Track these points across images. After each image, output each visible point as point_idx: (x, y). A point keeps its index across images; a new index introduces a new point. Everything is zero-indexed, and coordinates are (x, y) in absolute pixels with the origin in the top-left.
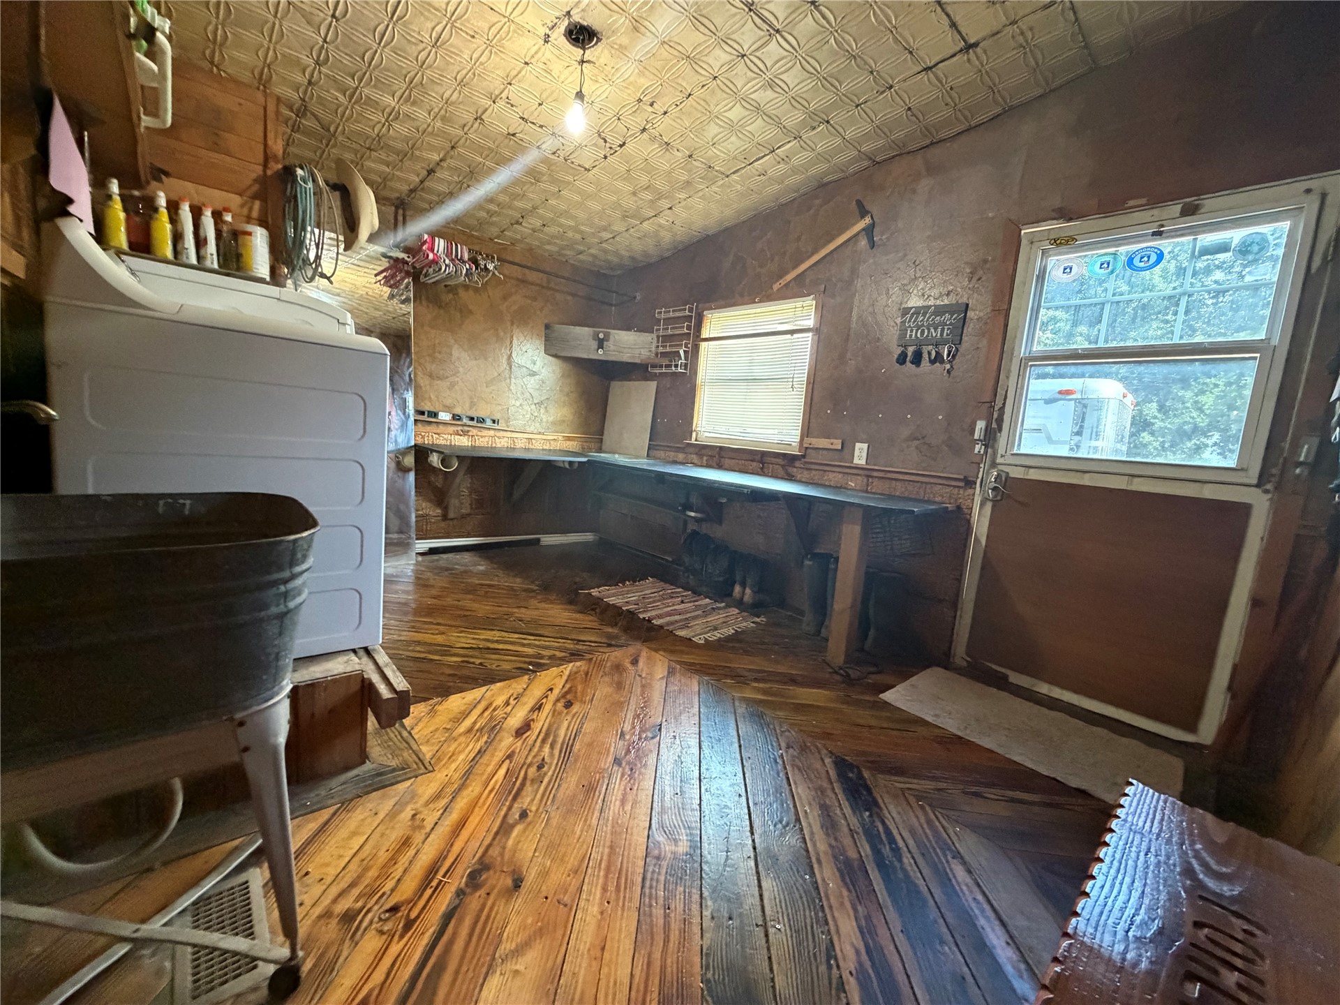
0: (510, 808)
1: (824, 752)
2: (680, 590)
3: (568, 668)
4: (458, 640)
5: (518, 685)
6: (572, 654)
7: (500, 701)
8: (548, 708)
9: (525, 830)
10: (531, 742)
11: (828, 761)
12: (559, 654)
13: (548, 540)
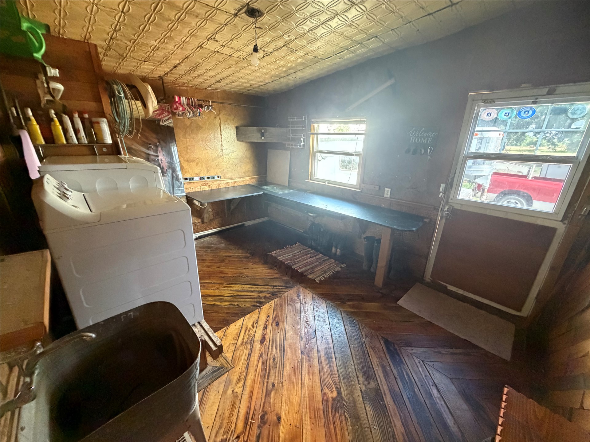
0: (267, 382)
1: (380, 337)
2: (310, 249)
3: (273, 303)
4: (225, 292)
5: (254, 315)
6: (273, 295)
7: (250, 326)
8: (269, 326)
9: (276, 393)
10: (267, 347)
11: (382, 342)
12: (268, 295)
13: (248, 223)
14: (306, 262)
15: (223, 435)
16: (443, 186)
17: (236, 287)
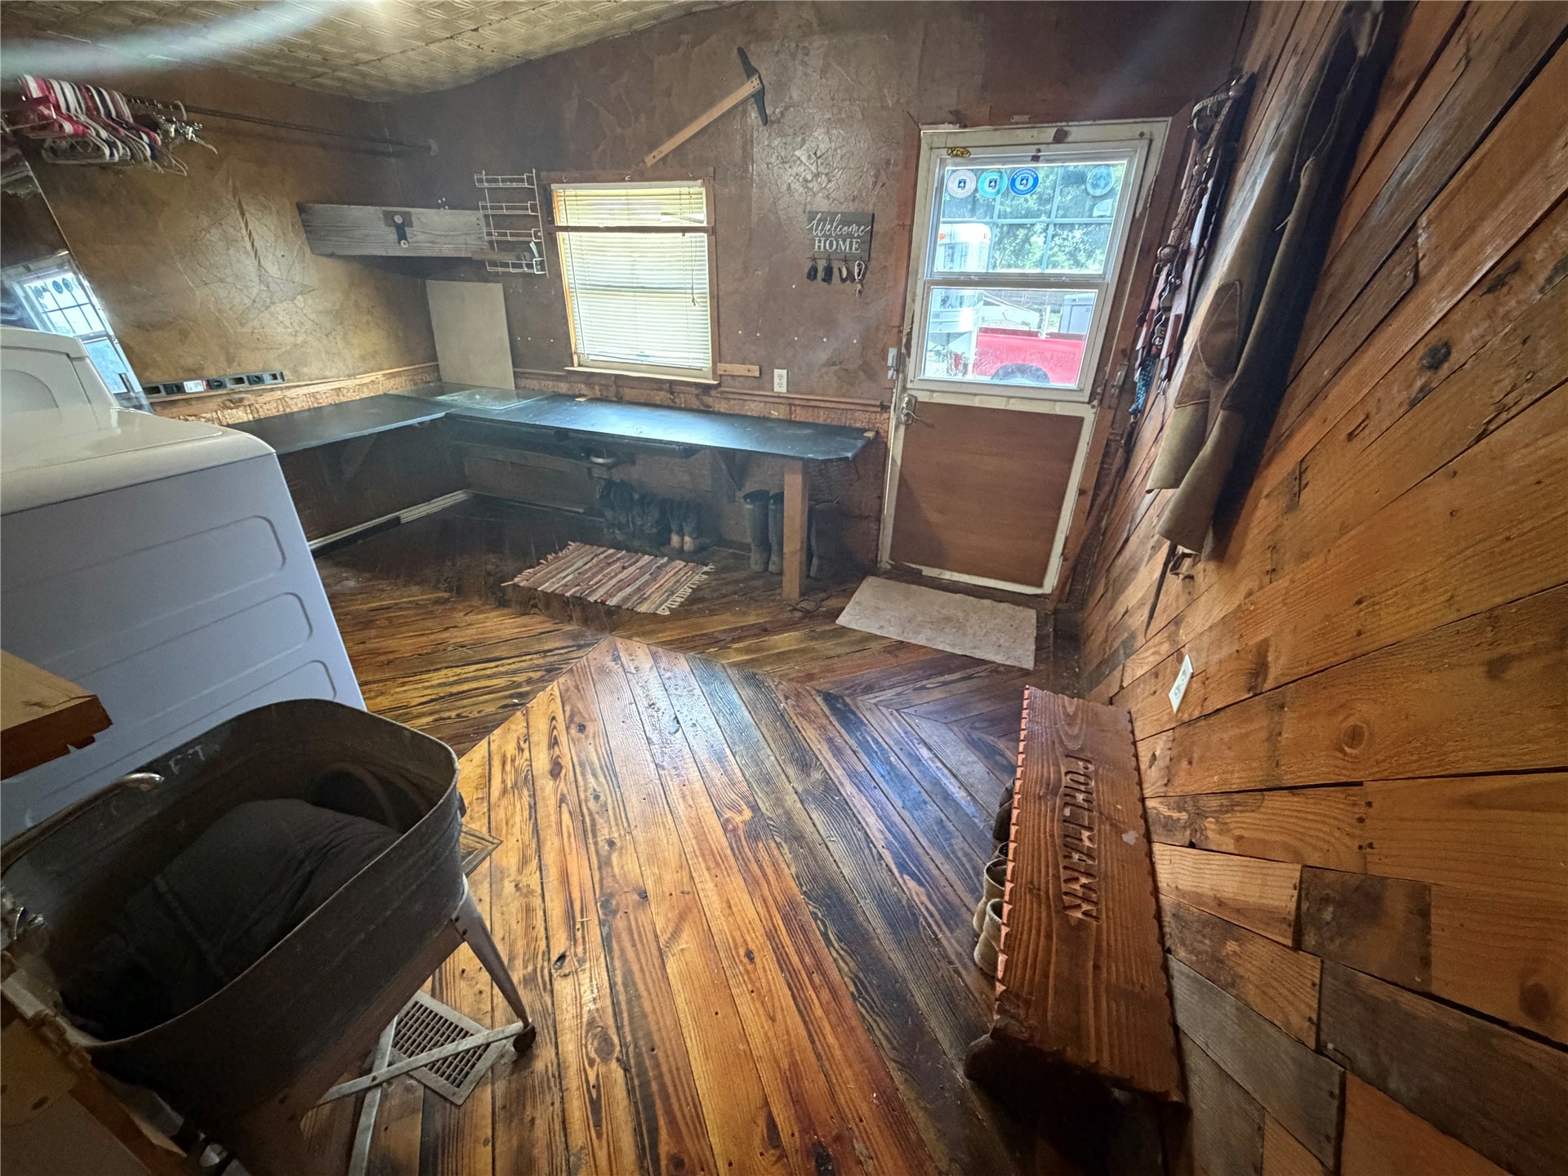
0: (596, 843)
1: (814, 692)
2: (611, 551)
3: (554, 688)
4: (409, 694)
5: (517, 725)
6: (549, 671)
7: (511, 749)
8: (563, 739)
9: (621, 855)
10: (572, 779)
11: (819, 699)
12: (536, 675)
13: (409, 515)
14: (614, 581)
15: (525, 967)
16: (892, 353)
17: (437, 678)
